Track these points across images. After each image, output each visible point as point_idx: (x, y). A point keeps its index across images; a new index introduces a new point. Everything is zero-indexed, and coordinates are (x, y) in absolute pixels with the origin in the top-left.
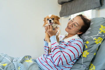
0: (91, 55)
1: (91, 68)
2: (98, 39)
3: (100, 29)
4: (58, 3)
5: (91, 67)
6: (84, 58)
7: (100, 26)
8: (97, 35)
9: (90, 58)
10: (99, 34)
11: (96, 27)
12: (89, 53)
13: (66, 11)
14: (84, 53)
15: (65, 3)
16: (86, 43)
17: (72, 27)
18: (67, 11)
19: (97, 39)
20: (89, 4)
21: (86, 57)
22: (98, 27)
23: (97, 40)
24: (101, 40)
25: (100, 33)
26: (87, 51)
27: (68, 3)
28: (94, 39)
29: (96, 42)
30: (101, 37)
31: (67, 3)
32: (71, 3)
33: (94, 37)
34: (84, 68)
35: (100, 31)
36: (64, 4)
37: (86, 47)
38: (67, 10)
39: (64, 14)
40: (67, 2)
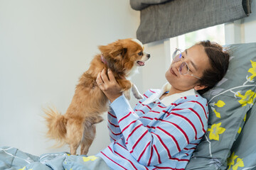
0: (230, 133)
1: (232, 166)
2: (246, 95)
3: (250, 70)
4: (130, 6)
5: (233, 163)
6: (214, 143)
7: (251, 63)
8: (244, 86)
9: (229, 142)
10: (249, 83)
11: (241, 67)
12: (224, 129)
13: (154, 27)
14: (211, 130)
15: (152, 7)
16: (216, 107)
17: (181, 70)
18: (157, 29)
19: (243, 94)
20: (216, 11)
21: (217, 138)
22: (245, 65)
23: (244, 97)
24: (252, 98)
25: (250, 79)
26: (220, 124)
27: (161, 6)
28: (237, 94)
29: (241, 102)
30: (253, 89)
31: (156, 7)
32: (169, 8)
33: (235, 90)
34: (216, 166)
35: (250, 74)
36: (148, 9)
37: (218, 115)
38: (157, 25)
39: (149, 36)
40: (157, 4)
